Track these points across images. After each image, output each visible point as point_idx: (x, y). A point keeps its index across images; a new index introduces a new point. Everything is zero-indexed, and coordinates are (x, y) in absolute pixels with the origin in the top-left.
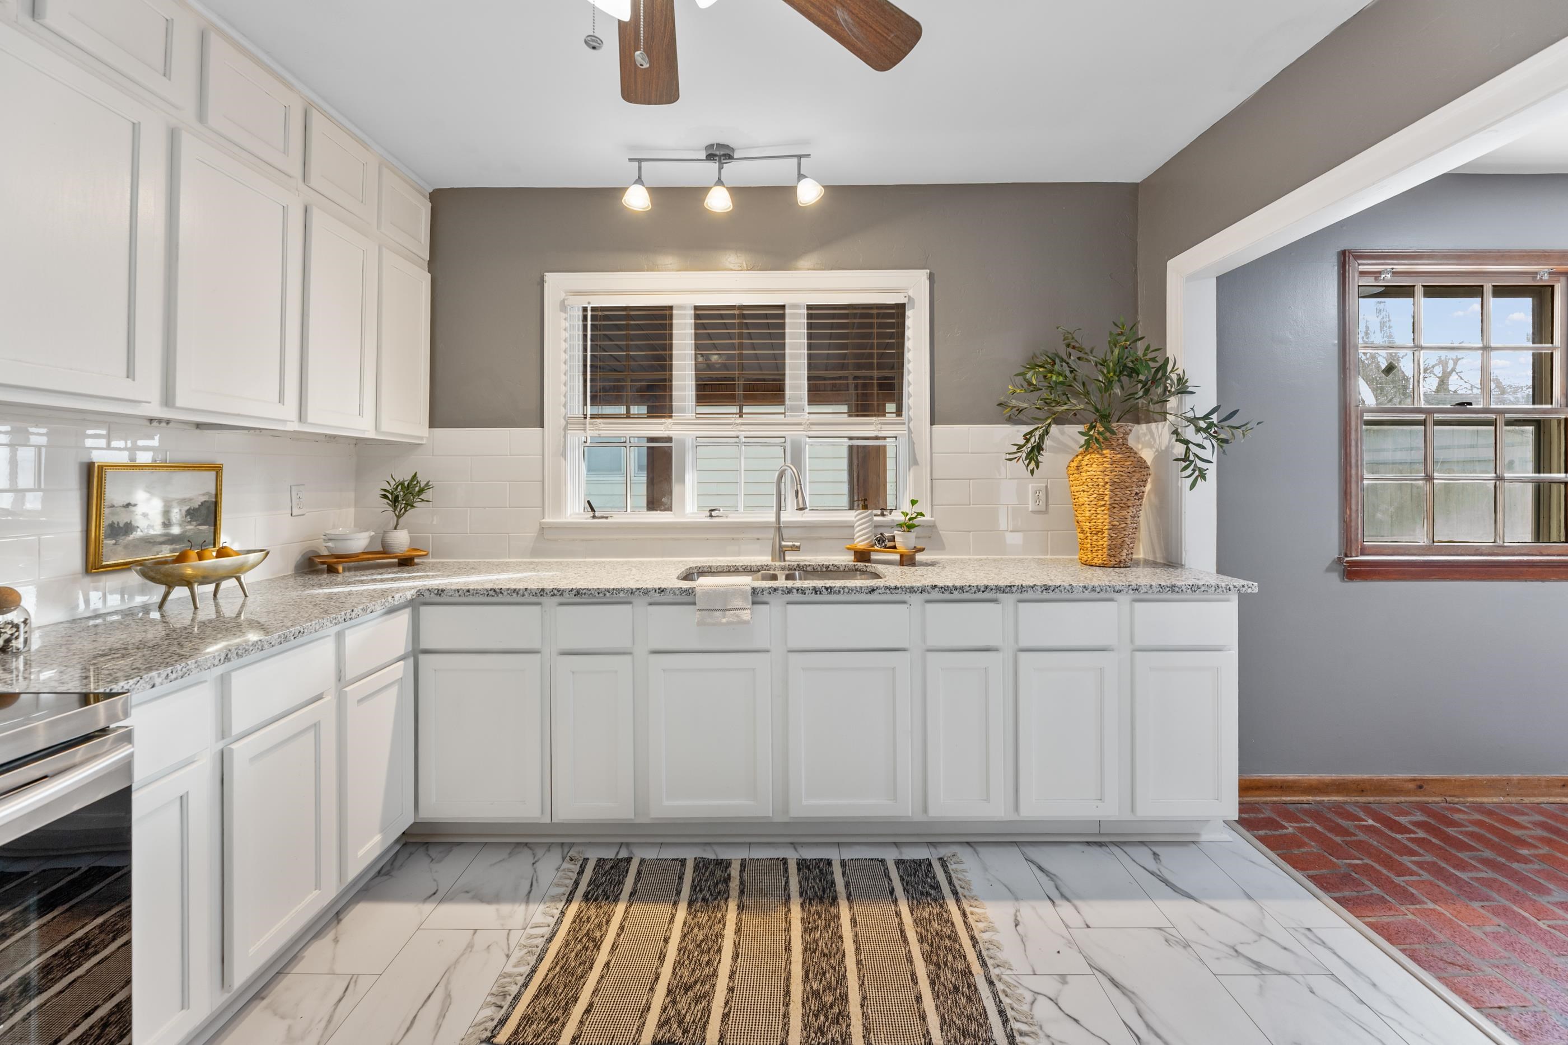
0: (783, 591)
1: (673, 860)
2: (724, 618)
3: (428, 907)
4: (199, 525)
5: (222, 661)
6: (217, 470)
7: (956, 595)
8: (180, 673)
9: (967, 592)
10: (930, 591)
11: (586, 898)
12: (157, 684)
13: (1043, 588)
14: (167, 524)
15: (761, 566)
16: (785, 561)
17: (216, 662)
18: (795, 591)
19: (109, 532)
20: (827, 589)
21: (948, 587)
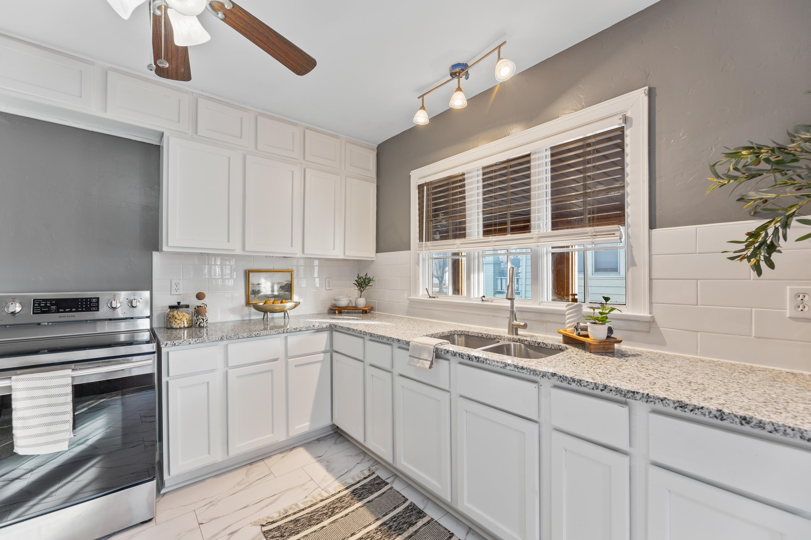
0: (451, 353)
1: (403, 496)
2: (418, 363)
3: (313, 460)
4: (285, 292)
5: (219, 339)
6: (291, 272)
7: (574, 386)
8: (201, 341)
9: (584, 386)
10: (550, 377)
11: (353, 492)
12: (191, 343)
13: (676, 404)
14: (273, 291)
15: (496, 336)
16: (517, 334)
17: (217, 339)
18: (458, 355)
19: (252, 293)
20: (476, 358)
21: (566, 377)
